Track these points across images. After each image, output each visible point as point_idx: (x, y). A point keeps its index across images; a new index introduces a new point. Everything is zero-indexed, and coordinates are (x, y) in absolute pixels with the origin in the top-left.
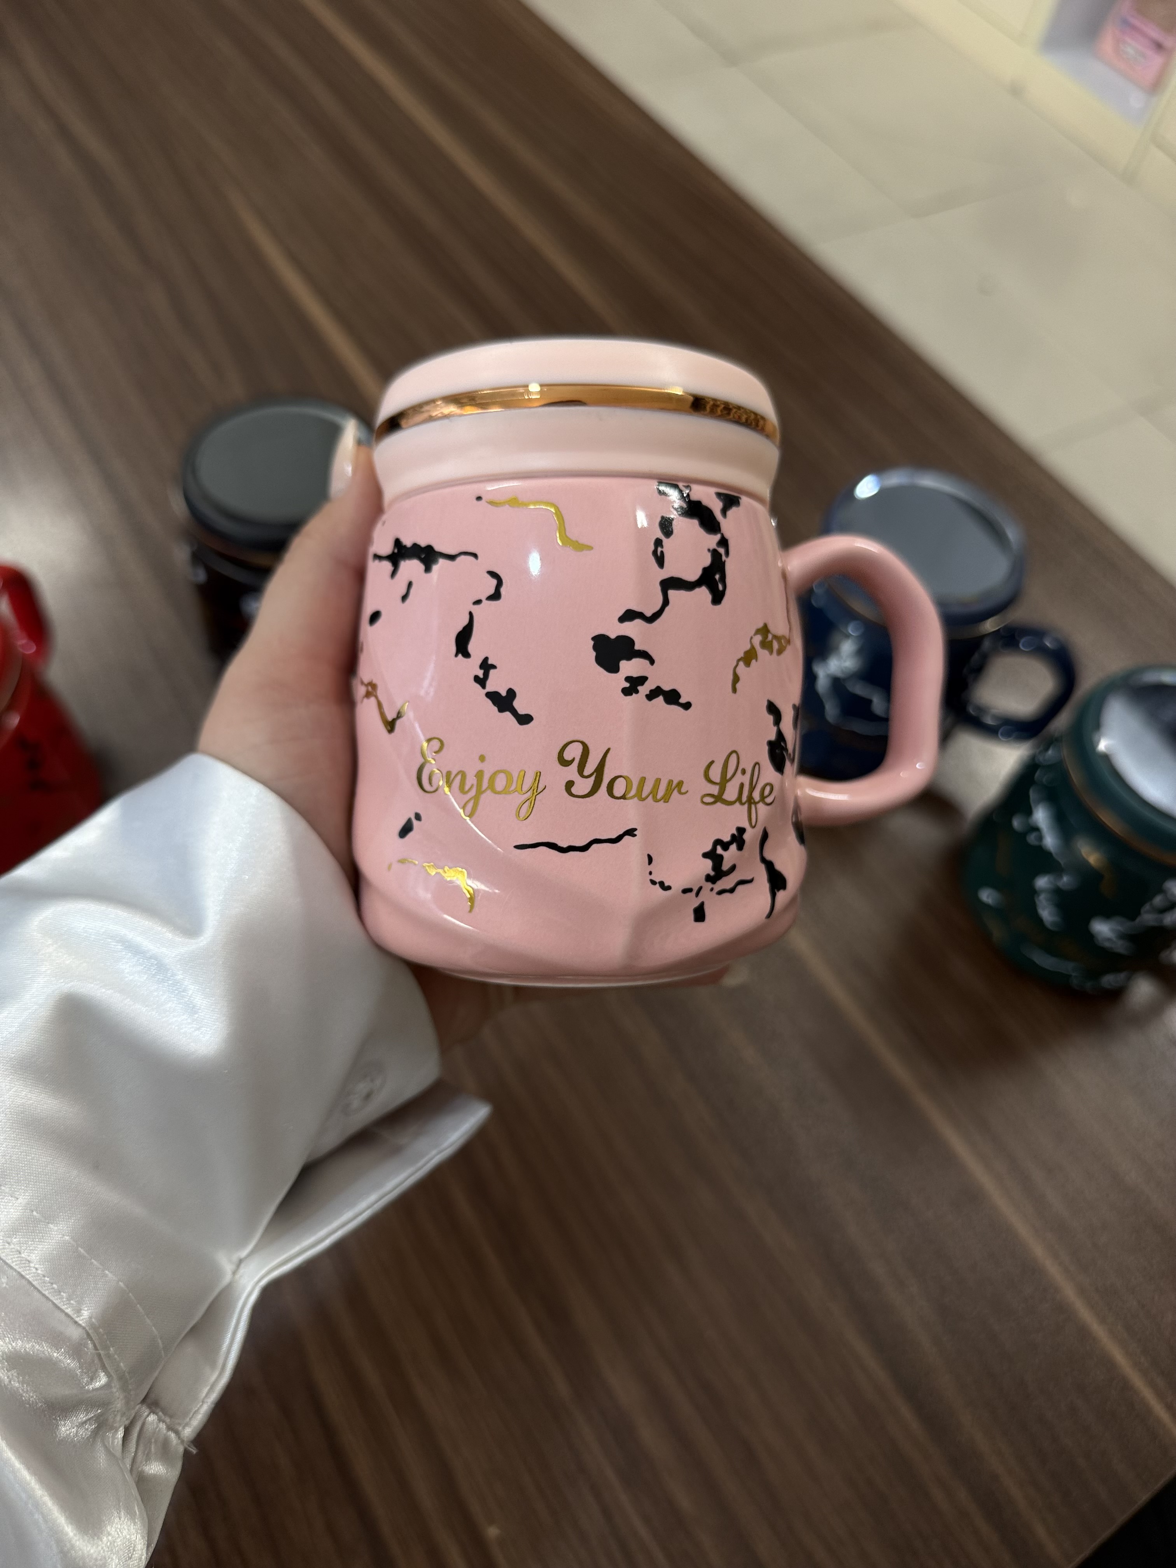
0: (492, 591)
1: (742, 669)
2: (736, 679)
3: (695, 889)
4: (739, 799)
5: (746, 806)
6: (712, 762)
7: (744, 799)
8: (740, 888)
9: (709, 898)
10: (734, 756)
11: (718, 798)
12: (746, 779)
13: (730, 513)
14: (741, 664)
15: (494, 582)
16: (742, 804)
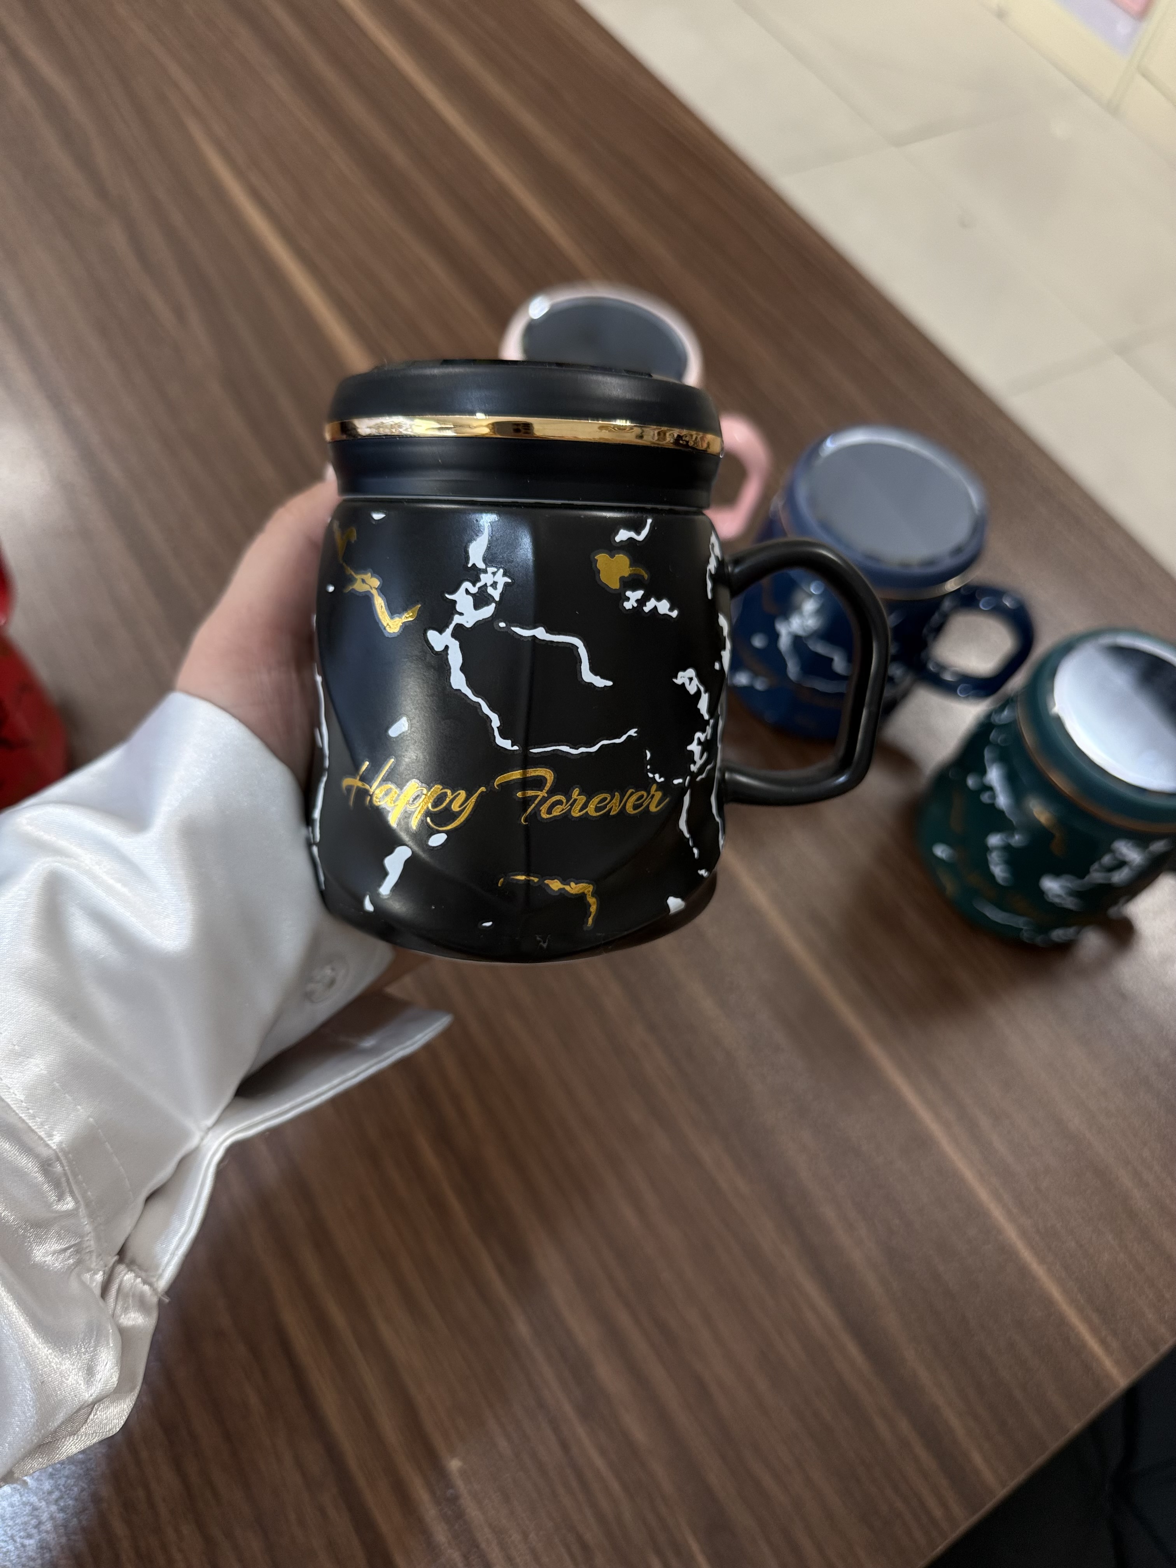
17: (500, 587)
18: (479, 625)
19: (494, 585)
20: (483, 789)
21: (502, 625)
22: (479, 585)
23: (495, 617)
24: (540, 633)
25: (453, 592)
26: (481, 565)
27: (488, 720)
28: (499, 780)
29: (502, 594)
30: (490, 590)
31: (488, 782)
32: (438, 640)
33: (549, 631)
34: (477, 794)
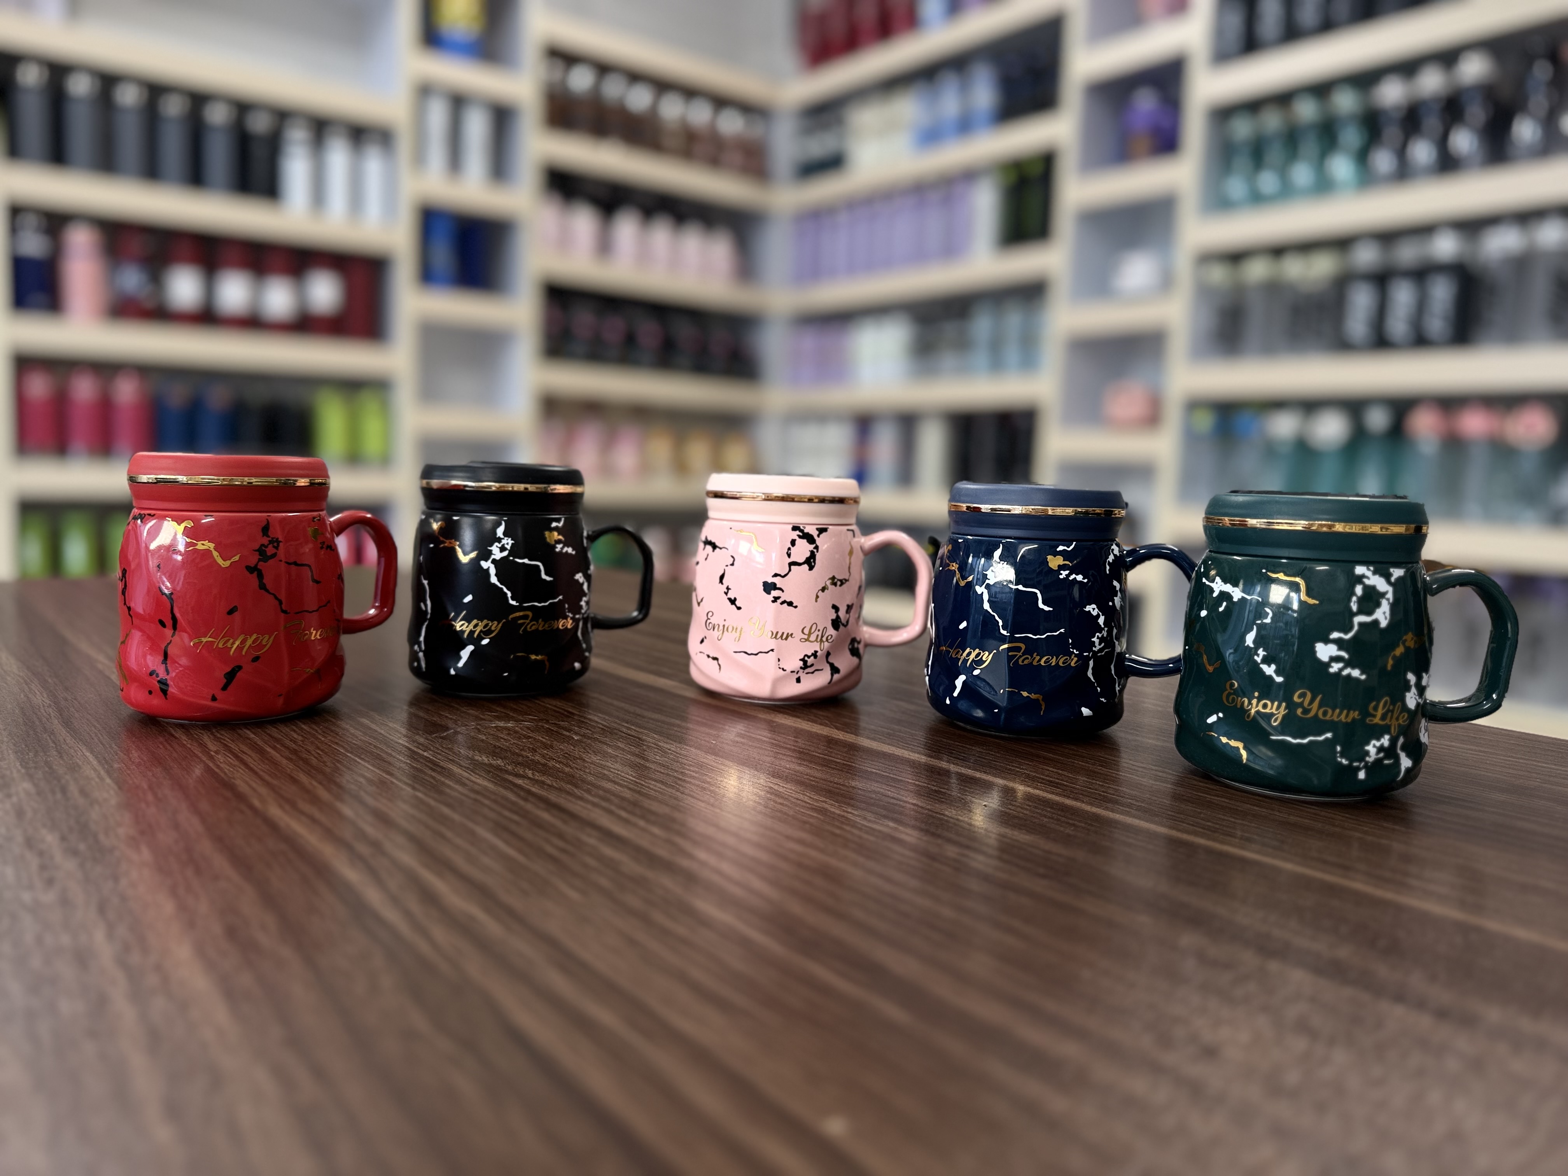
0: (731, 563)
1: (820, 593)
2: (817, 597)
3: (796, 672)
4: (816, 640)
5: (819, 643)
6: (805, 627)
7: (819, 640)
8: (816, 672)
9: (802, 674)
10: (815, 625)
11: (806, 640)
12: (820, 634)
13: (821, 536)
14: (820, 591)
15: (732, 559)
16: (817, 642)
17: (510, 545)
18: (502, 558)
19: (508, 544)
20: (504, 620)
21: (511, 558)
22: (502, 544)
23: (509, 555)
24: (526, 561)
25: (491, 546)
26: (502, 536)
27: (506, 594)
28: (511, 617)
29: (511, 547)
30: (506, 546)
31: (507, 618)
32: (485, 565)
33: (530, 560)
34: (502, 623)
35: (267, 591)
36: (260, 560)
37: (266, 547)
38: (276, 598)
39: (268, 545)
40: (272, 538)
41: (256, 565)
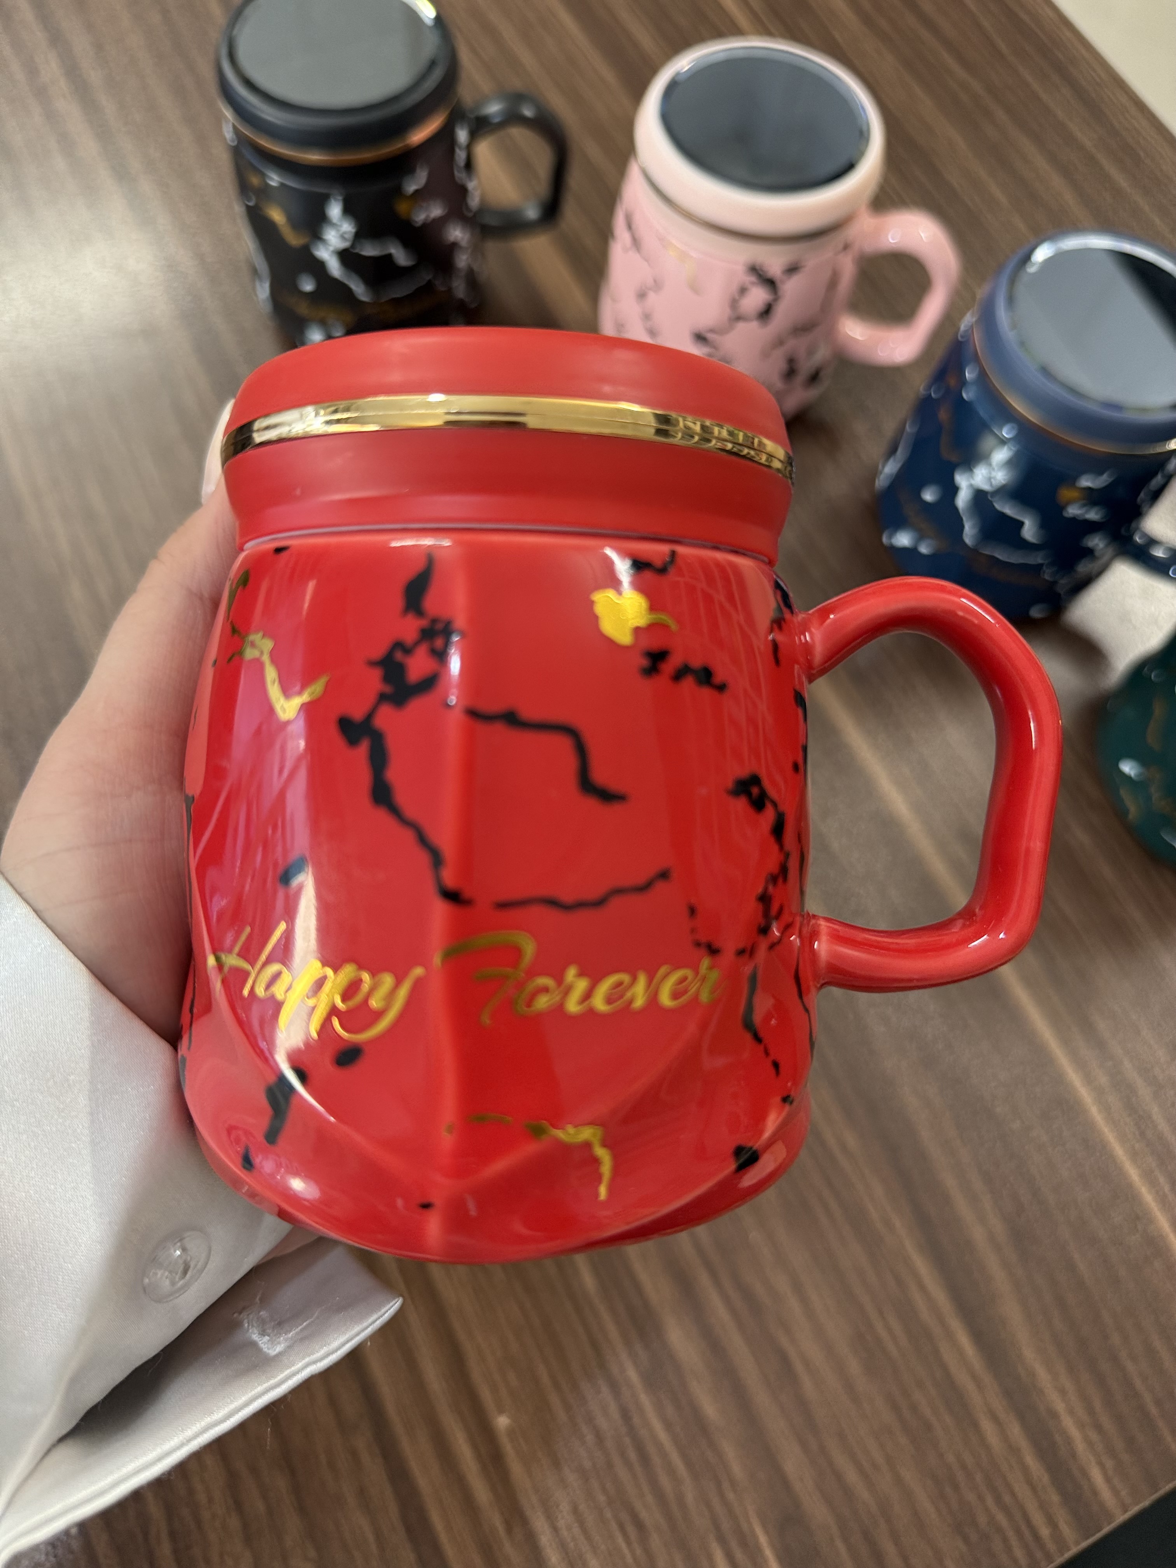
35: (394, 810)
36: (383, 698)
37: (408, 651)
38: (423, 840)
39: (417, 643)
40: (434, 621)
41: (370, 716)
